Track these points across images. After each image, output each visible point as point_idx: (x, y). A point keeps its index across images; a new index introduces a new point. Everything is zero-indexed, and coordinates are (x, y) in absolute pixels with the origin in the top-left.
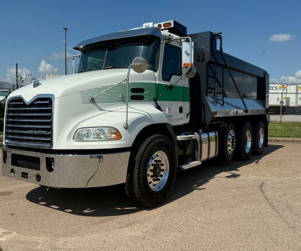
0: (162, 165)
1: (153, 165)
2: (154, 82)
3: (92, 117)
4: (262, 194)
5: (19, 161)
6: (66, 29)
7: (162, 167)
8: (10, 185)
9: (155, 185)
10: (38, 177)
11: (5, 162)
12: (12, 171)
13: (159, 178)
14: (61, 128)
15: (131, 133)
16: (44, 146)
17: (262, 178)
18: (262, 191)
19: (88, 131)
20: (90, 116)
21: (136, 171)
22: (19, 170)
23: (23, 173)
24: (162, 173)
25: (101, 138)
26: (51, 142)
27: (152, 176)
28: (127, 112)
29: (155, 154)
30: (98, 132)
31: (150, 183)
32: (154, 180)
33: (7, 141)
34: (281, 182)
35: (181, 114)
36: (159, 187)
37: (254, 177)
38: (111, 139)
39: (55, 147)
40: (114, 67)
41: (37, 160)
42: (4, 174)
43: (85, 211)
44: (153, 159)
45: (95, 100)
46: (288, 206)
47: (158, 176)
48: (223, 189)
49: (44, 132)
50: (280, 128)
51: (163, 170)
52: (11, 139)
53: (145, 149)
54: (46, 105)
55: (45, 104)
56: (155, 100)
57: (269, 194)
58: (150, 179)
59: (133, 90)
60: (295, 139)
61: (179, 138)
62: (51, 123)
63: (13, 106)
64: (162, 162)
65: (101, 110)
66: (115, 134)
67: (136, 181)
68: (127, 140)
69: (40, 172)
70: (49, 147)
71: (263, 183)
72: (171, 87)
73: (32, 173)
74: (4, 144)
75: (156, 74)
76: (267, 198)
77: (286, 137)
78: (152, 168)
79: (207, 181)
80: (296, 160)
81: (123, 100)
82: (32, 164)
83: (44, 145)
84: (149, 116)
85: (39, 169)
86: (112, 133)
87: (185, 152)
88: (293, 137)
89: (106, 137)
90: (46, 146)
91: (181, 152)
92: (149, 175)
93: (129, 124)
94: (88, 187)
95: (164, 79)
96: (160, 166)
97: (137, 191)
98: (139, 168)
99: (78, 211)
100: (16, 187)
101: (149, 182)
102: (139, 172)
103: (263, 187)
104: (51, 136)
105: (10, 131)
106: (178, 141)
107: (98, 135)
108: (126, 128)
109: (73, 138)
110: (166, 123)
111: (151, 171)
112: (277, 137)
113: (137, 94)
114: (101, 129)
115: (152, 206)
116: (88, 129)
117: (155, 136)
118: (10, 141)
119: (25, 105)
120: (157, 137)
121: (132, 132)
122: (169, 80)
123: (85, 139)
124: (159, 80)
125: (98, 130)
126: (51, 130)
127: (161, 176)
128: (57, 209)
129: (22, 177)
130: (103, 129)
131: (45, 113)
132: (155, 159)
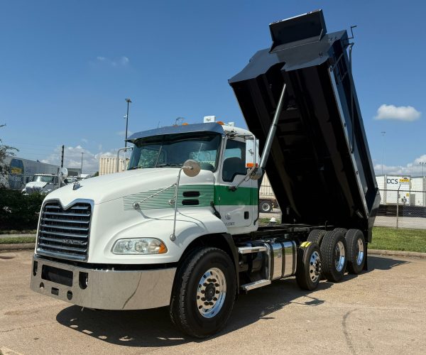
0: (217, 285)
1: (205, 284)
2: (212, 184)
3: (136, 225)
4: (342, 328)
5: (50, 274)
6: (129, 101)
7: (217, 288)
8: (39, 301)
9: (206, 311)
10: (70, 294)
11: (35, 274)
12: (42, 285)
13: (212, 301)
14: (98, 238)
15: (178, 245)
16: (78, 259)
17: (350, 306)
18: (344, 324)
19: (129, 242)
20: (133, 224)
21: (183, 292)
22: (50, 284)
23: (53, 289)
24: (216, 295)
25: (142, 251)
26: (86, 254)
27: (203, 299)
28: (175, 220)
29: (209, 271)
30: (140, 243)
31: (201, 307)
32: (206, 304)
33: (39, 249)
34: (372, 313)
35: (246, 220)
36: (213, 313)
37: (340, 305)
38: (154, 253)
39: (90, 261)
40: (168, 166)
41: (70, 274)
42: (32, 288)
43: (122, 339)
44: (205, 277)
45: (139, 205)
46: (370, 346)
47: (211, 299)
48: (295, 320)
49: (79, 242)
50: (393, 236)
51: (218, 292)
52: (43, 248)
53: (195, 265)
54: (85, 212)
55: (83, 210)
56: (213, 205)
57: (351, 328)
58: (200, 302)
59: (186, 194)
60: (412, 253)
61: (242, 250)
62: (87, 233)
63: (50, 210)
64: (217, 282)
65: (146, 217)
66: (160, 246)
67: (182, 304)
68: (173, 254)
69: (71, 289)
70: (84, 260)
71: (348, 313)
72: (233, 189)
73: (63, 289)
74: (35, 253)
75: (215, 174)
76: (346, 333)
77: (400, 249)
78: (204, 288)
79: (279, 307)
80: (403, 283)
81: (172, 205)
82: (64, 278)
83: (79, 257)
84: (202, 226)
85: (71, 285)
86: (157, 246)
87: (250, 267)
88: (409, 250)
89: (149, 250)
90: (81, 258)
91: (246, 268)
92: (199, 297)
93: (176, 235)
94: (125, 309)
95: (225, 180)
96: (215, 286)
97: (182, 316)
98: (186, 289)
99: (113, 339)
100: (45, 304)
101: (198, 306)
102: (185, 293)
103: (347, 319)
104: (86, 247)
105: (44, 238)
106: (240, 254)
107: (140, 247)
108: (173, 239)
109: (112, 251)
110: (225, 233)
111: (203, 292)
112: (388, 249)
113: (191, 198)
114: (143, 240)
115: (201, 337)
116: (129, 240)
117: (209, 249)
118: (42, 250)
119: (61, 210)
120: (212, 251)
121: (180, 244)
122: (231, 181)
123: (125, 251)
124: (219, 181)
125: (141, 241)
126: (87, 240)
127: (215, 299)
128: (90, 335)
129: (52, 293)
130: (146, 240)
131: (83, 220)
132: (208, 278)
